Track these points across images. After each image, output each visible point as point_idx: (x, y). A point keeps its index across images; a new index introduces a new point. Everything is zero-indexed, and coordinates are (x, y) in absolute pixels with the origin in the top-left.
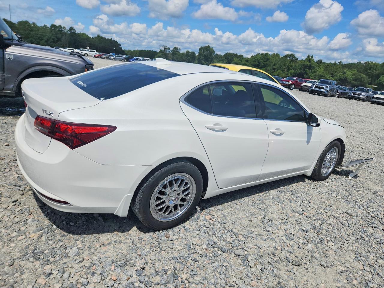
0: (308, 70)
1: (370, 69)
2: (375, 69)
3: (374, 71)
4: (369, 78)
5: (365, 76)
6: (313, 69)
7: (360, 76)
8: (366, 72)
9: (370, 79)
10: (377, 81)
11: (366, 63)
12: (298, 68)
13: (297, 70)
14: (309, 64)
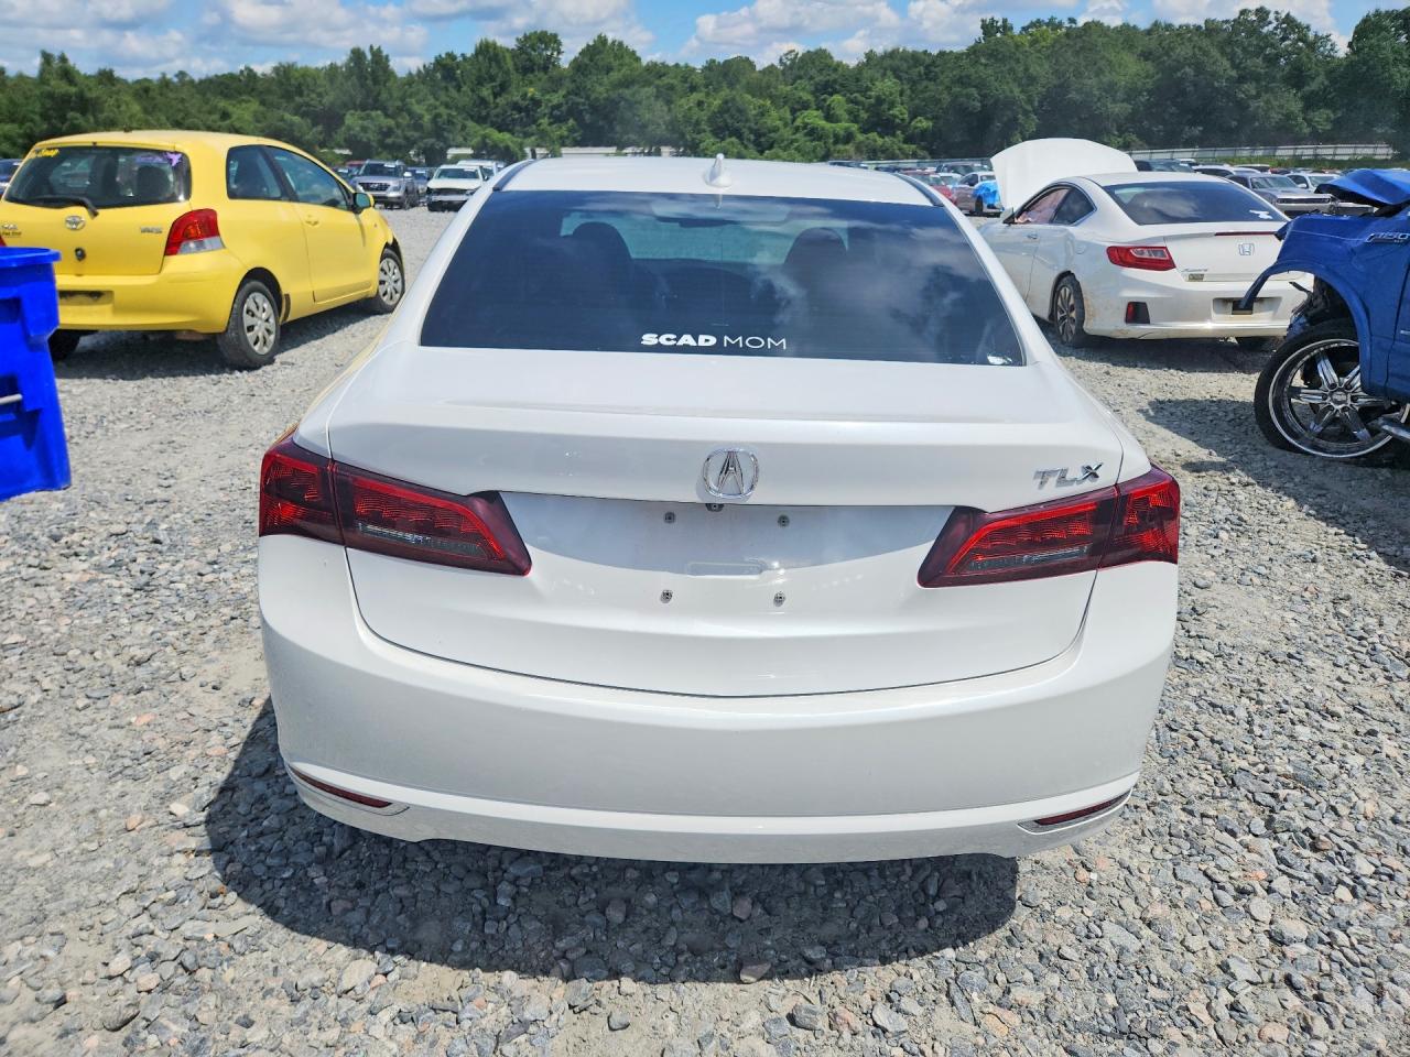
0: (78, 115)
1: (301, 94)
2: (313, 91)
3: (314, 96)
4: (315, 124)
5: (296, 119)
6: (102, 112)
7: (282, 119)
8: (292, 105)
9: (320, 128)
10: (340, 136)
11: (276, 70)
12: (33, 112)
13: (32, 120)
14: (73, 90)
